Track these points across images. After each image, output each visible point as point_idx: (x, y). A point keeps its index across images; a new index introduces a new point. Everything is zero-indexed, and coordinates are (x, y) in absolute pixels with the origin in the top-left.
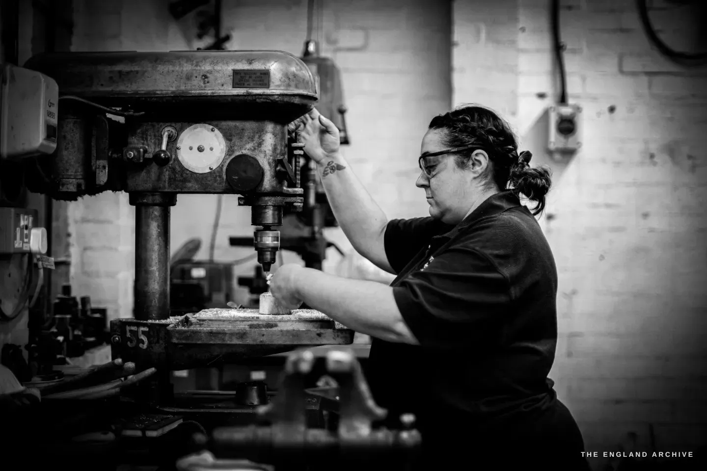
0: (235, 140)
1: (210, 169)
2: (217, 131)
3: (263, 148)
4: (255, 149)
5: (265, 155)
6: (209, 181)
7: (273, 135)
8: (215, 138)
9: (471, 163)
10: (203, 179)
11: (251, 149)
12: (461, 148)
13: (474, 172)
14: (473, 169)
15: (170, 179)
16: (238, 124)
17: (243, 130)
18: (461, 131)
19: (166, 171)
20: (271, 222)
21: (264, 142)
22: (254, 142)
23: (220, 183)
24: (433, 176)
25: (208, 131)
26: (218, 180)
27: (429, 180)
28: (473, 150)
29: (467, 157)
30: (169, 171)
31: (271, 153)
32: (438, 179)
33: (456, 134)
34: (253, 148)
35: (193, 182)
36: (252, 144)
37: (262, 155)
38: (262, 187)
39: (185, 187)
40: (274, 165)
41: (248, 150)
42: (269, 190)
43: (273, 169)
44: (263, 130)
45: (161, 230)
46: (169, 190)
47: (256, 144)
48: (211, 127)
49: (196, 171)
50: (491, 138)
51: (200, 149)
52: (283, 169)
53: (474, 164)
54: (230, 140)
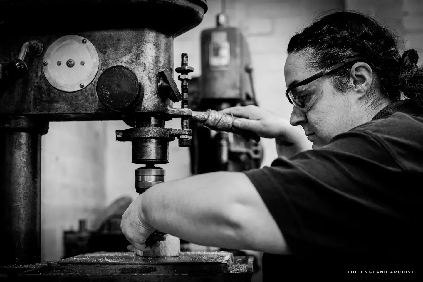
0: (110, 52)
1: (81, 86)
2: (89, 43)
3: (143, 60)
4: (133, 62)
5: (145, 69)
6: (80, 101)
7: (154, 45)
8: (87, 51)
9: (352, 81)
10: (73, 98)
11: (128, 62)
12: (335, 67)
13: (359, 92)
14: (356, 88)
15: (35, 99)
16: (113, 33)
17: (119, 40)
18: (330, 46)
19: (31, 90)
20: (155, 158)
21: (143, 54)
22: (132, 54)
23: (93, 103)
24: (310, 109)
25: (79, 43)
26: (89, 99)
27: (305, 115)
28: (350, 65)
29: (346, 76)
30: (34, 91)
31: (151, 66)
32: (317, 110)
33: (325, 51)
34: (130, 61)
35: (62, 103)
36: (130, 56)
37: (142, 69)
38: (141, 106)
39: (53, 109)
40: (155, 80)
41: (125, 63)
42: (149, 109)
43: (155, 84)
44: (141, 40)
45: (27, 159)
46: (34, 113)
47: (134, 57)
48: (82, 38)
49: (65, 90)
50: (369, 44)
51: (70, 64)
52: (165, 84)
53: (355, 82)
54: (105, 53)
